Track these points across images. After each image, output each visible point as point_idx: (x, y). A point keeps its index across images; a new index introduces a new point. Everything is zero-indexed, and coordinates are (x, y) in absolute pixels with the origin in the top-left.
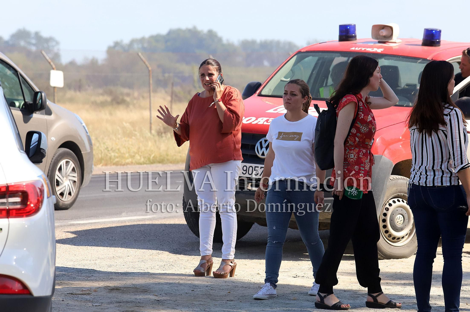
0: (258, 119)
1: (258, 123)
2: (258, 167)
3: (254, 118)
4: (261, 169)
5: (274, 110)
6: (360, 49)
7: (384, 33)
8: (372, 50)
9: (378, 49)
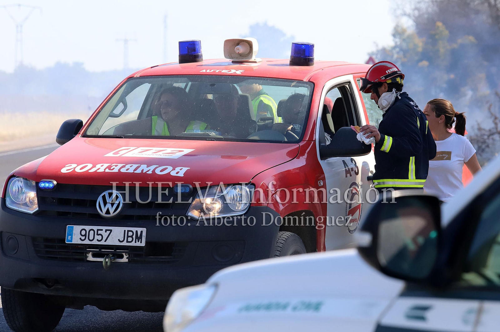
0: (96, 166)
1: (98, 171)
2: (102, 230)
3: (90, 166)
4: (106, 232)
5: (114, 154)
6: (212, 71)
7: (241, 49)
8: (229, 72)
9: (237, 70)
